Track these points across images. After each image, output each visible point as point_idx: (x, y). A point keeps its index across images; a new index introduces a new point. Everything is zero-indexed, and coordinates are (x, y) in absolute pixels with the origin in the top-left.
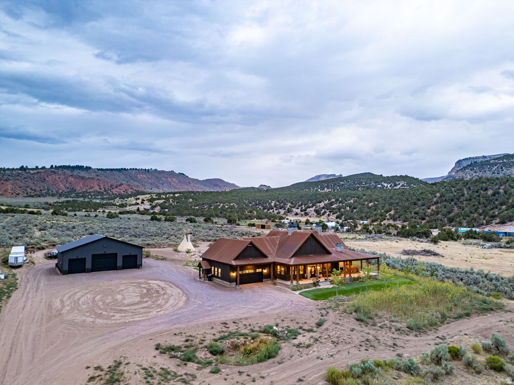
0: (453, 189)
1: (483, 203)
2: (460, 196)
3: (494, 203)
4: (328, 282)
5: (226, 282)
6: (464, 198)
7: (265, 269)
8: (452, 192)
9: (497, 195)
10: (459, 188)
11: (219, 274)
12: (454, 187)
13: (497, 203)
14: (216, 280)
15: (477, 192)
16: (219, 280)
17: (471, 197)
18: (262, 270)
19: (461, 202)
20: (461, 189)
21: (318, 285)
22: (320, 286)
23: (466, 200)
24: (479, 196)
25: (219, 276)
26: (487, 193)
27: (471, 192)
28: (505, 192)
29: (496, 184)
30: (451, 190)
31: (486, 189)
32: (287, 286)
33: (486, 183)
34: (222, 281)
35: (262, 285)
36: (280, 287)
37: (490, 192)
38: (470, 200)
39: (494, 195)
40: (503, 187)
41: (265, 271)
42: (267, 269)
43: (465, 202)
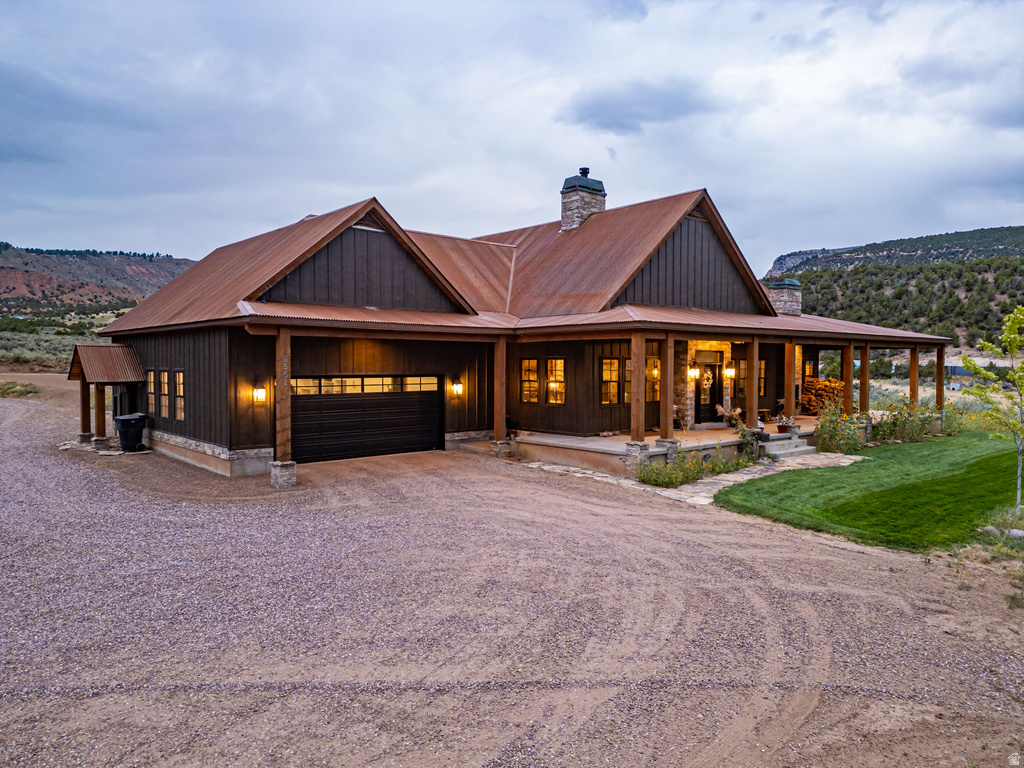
0: (813, 287)
1: (879, 313)
2: (829, 301)
3: (900, 311)
4: (795, 440)
5: (207, 448)
6: (838, 304)
7: (456, 380)
8: (812, 293)
9: (904, 297)
10: (826, 283)
11: (180, 403)
12: (813, 284)
13: (906, 312)
14: (166, 444)
15: (862, 292)
16: (180, 440)
17: (851, 300)
18: (441, 385)
19: (832, 311)
20: (829, 287)
21: (762, 453)
22: (774, 458)
23: (842, 309)
24: (867, 299)
25: (181, 416)
26: (883, 294)
27: (849, 292)
28: (921, 291)
29: (899, 277)
30: (809, 289)
31: (880, 287)
32: (600, 461)
33: (876, 275)
34: (193, 443)
35: (446, 462)
36: (558, 469)
37: (888, 292)
38: (851, 307)
39: (898, 297)
40: (913, 282)
41: (457, 389)
42: (465, 379)
43: (840, 312)
